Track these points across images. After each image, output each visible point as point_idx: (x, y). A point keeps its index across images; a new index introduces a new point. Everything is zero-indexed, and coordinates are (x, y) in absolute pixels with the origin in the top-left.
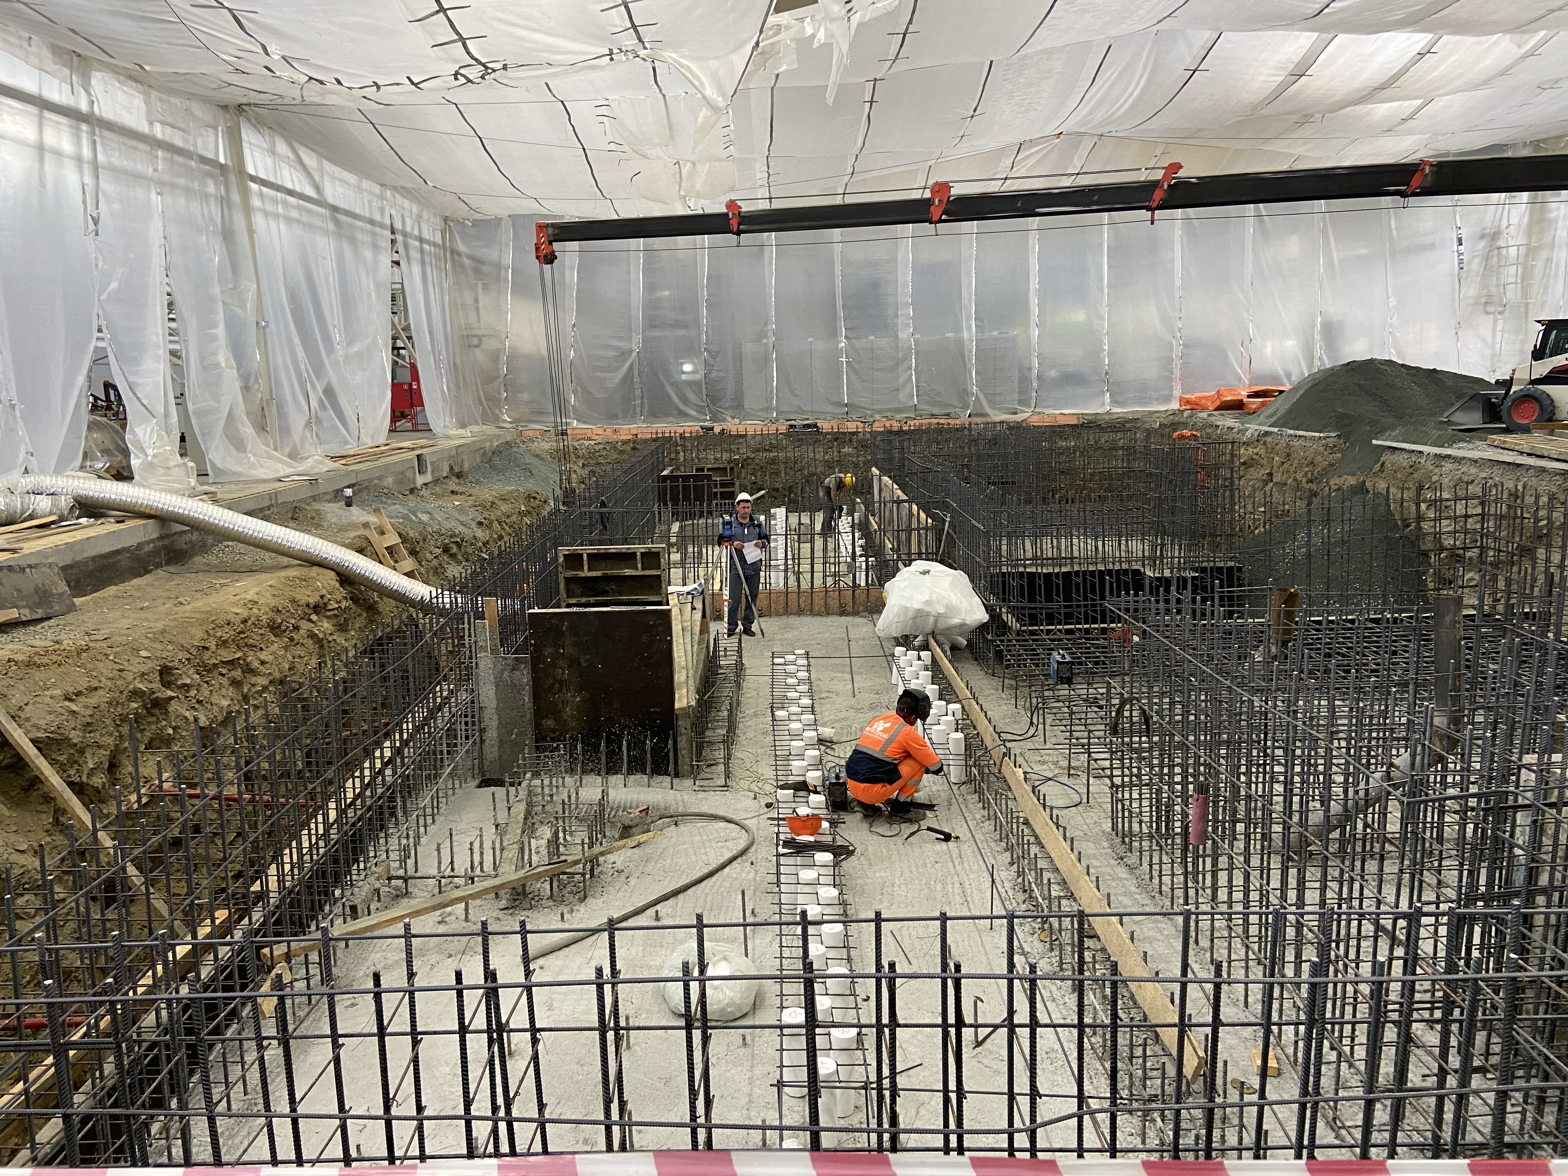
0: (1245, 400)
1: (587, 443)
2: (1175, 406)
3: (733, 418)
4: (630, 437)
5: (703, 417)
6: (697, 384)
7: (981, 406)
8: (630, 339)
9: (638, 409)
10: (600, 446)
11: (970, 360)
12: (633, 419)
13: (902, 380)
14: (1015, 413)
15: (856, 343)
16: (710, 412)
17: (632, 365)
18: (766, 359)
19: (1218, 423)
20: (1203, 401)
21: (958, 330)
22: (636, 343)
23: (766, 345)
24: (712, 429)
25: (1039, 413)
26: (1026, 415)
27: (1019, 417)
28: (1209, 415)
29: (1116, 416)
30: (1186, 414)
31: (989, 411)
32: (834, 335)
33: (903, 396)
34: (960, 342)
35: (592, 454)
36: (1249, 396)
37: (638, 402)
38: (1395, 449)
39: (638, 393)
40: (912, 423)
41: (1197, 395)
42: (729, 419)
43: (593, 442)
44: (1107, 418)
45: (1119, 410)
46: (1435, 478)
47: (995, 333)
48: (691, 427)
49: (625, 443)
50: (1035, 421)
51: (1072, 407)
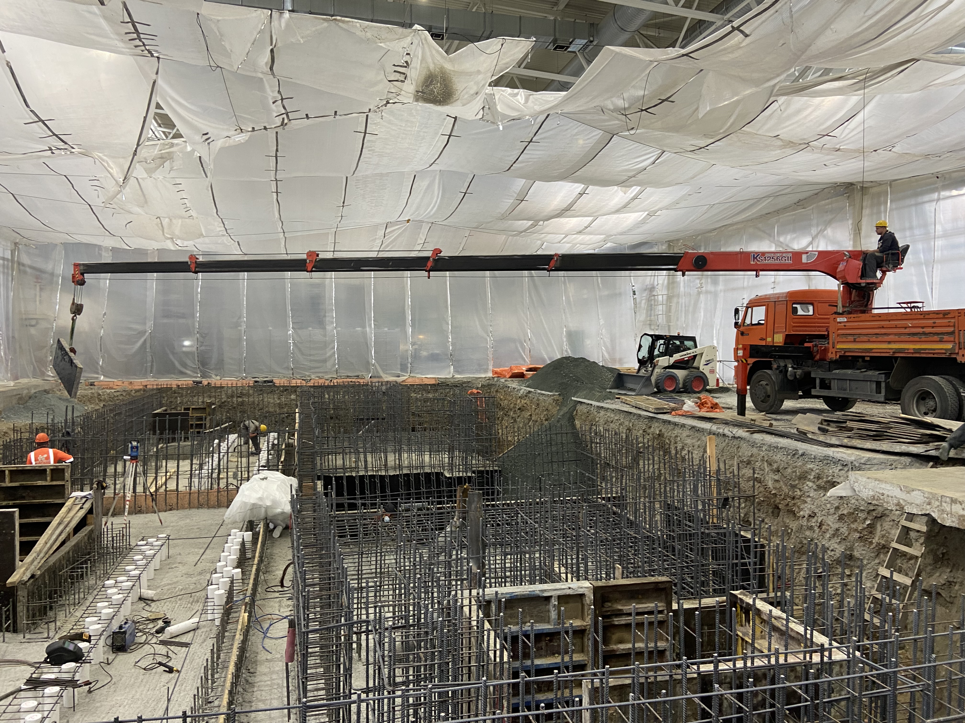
0: (525, 372)
1: (108, 391)
2: (490, 375)
3: (216, 375)
4: (141, 387)
5: (195, 375)
6: (191, 353)
7: (377, 372)
8: (145, 324)
9: (149, 369)
10: (118, 393)
11: (371, 345)
12: (145, 375)
13: (328, 354)
14: (399, 376)
15: (300, 332)
16: (201, 372)
17: (145, 341)
18: (240, 340)
19: (509, 385)
20: (504, 373)
21: (364, 327)
22: (149, 326)
23: (240, 330)
24: (201, 382)
25: (413, 377)
26: (405, 378)
27: (400, 380)
28: (506, 381)
29: (457, 380)
30: (496, 379)
31: (382, 374)
32: (285, 326)
33: (329, 364)
34: (364, 334)
35: (112, 398)
36: (527, 371)
37: (149, 364)
38: (582, 402)
39: (149, 358)
40: (335, 381)
41: (501, 369)
42: (214, 376)
43: (113, 391)
44: (452, 380)
45: (459, 376)
46: (597, 419)
47: (386, 329)
48: (186, 381)
49: (137, 391)
50: (410, 381)
51: (432, 373)
